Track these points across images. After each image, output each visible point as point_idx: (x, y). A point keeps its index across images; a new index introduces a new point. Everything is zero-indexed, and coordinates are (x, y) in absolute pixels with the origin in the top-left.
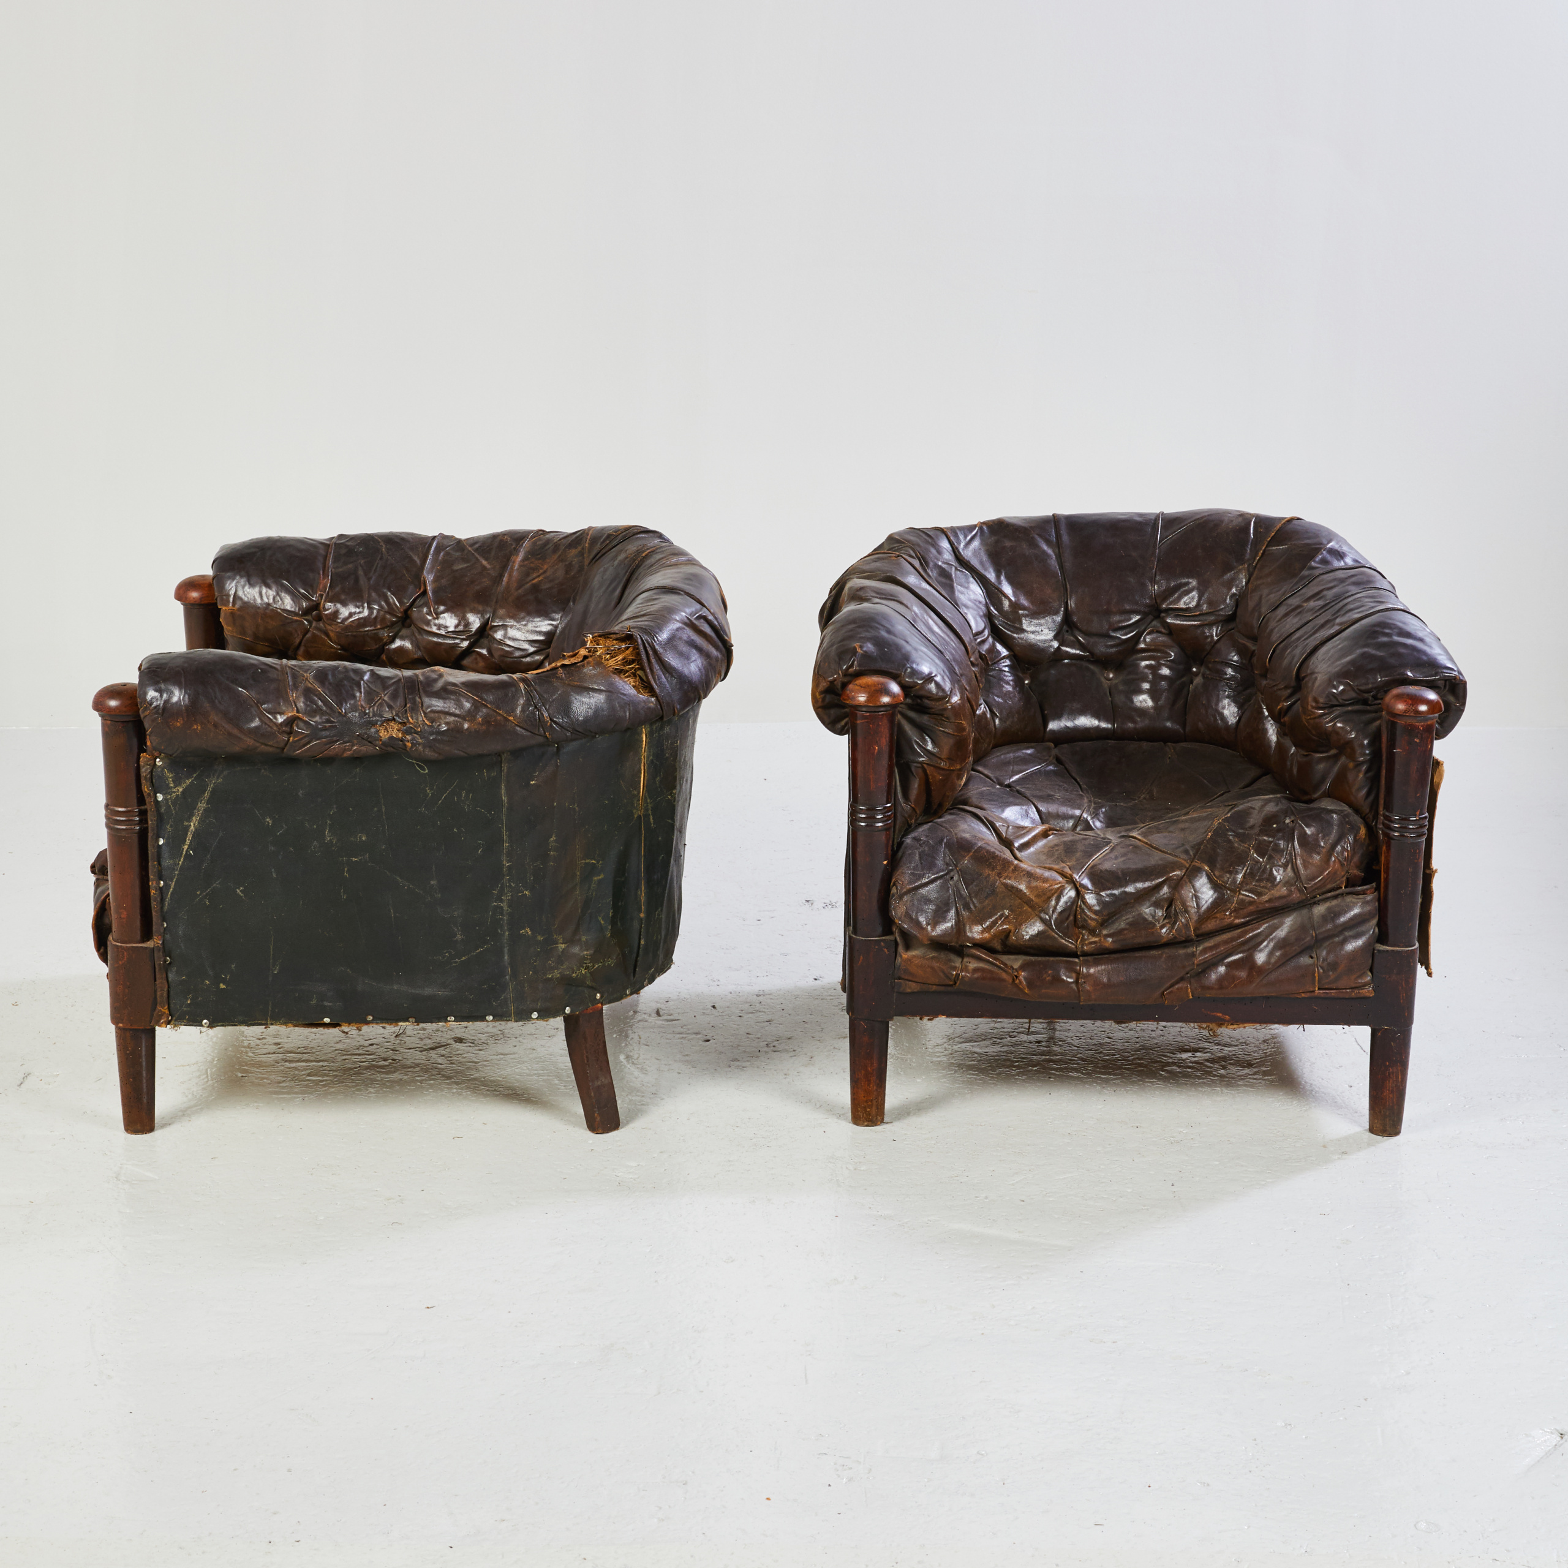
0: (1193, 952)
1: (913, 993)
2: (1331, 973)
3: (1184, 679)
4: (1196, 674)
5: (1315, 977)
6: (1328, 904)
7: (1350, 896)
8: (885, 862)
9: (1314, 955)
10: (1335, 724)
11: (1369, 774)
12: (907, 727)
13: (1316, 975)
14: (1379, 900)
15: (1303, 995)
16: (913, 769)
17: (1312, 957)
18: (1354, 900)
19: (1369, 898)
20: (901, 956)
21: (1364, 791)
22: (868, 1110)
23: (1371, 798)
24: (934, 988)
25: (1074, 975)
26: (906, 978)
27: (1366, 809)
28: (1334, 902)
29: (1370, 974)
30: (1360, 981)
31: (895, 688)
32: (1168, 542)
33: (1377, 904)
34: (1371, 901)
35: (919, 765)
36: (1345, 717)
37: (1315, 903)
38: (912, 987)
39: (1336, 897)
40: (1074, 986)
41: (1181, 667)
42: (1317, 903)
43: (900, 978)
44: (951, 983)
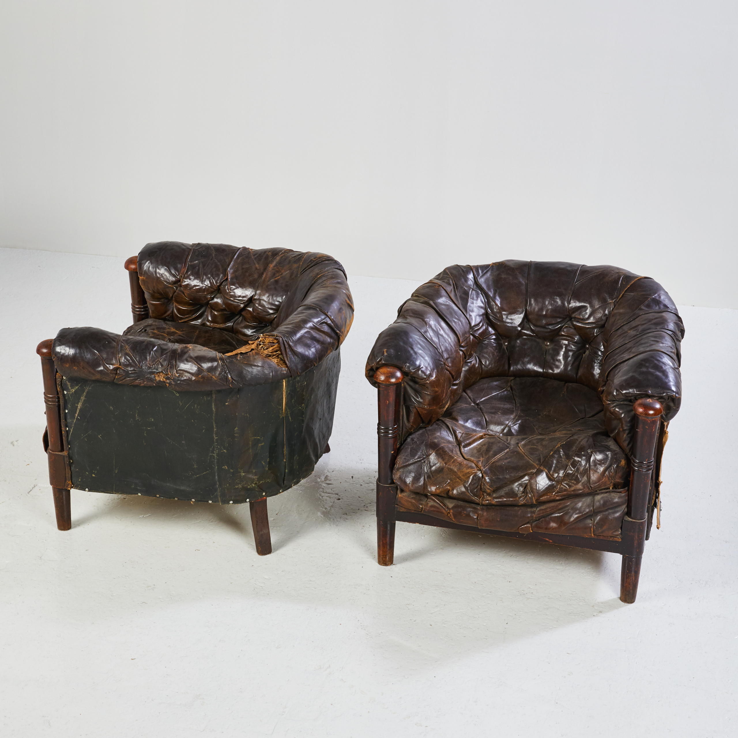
0: (534, 511)
1: (403, 512)
2: (600, 529)
3: (581, 351)
4: (588, 349)
5: (591, 530)
6: (603, 495)
7: (613, 493)
8: (392, 452)
9: (593, 520)
10: (615, 409)
11: (629, 435)
12: (409, 389)
13: (592, 529)
14: (628, 496)
15: (587, 537)
16: (411, 408)
17: (592, 520)
18: (615, 495)
19: (623, 495)
20: (398, 495)
21: (627, 442)
22: (384, 559)
23: (630, 446)
24: (413, 511)
25: (476, 515)
26: (400, 505)
27: (627, 449)
28: (606, 495)
29: (620, 530)
30: (614, 533)
31: (399, 374)
32: (580, 283)
33: (627, 498)
34: (623, 496)
35: (414, 407)
36: (620, 406)
37: (596, 494)
38: (402, 510)
39: (606, 492)
40: (476, 520)
41: (580, 345)
42: (598, 494)
43: (397, 505)
44: (420, 511)
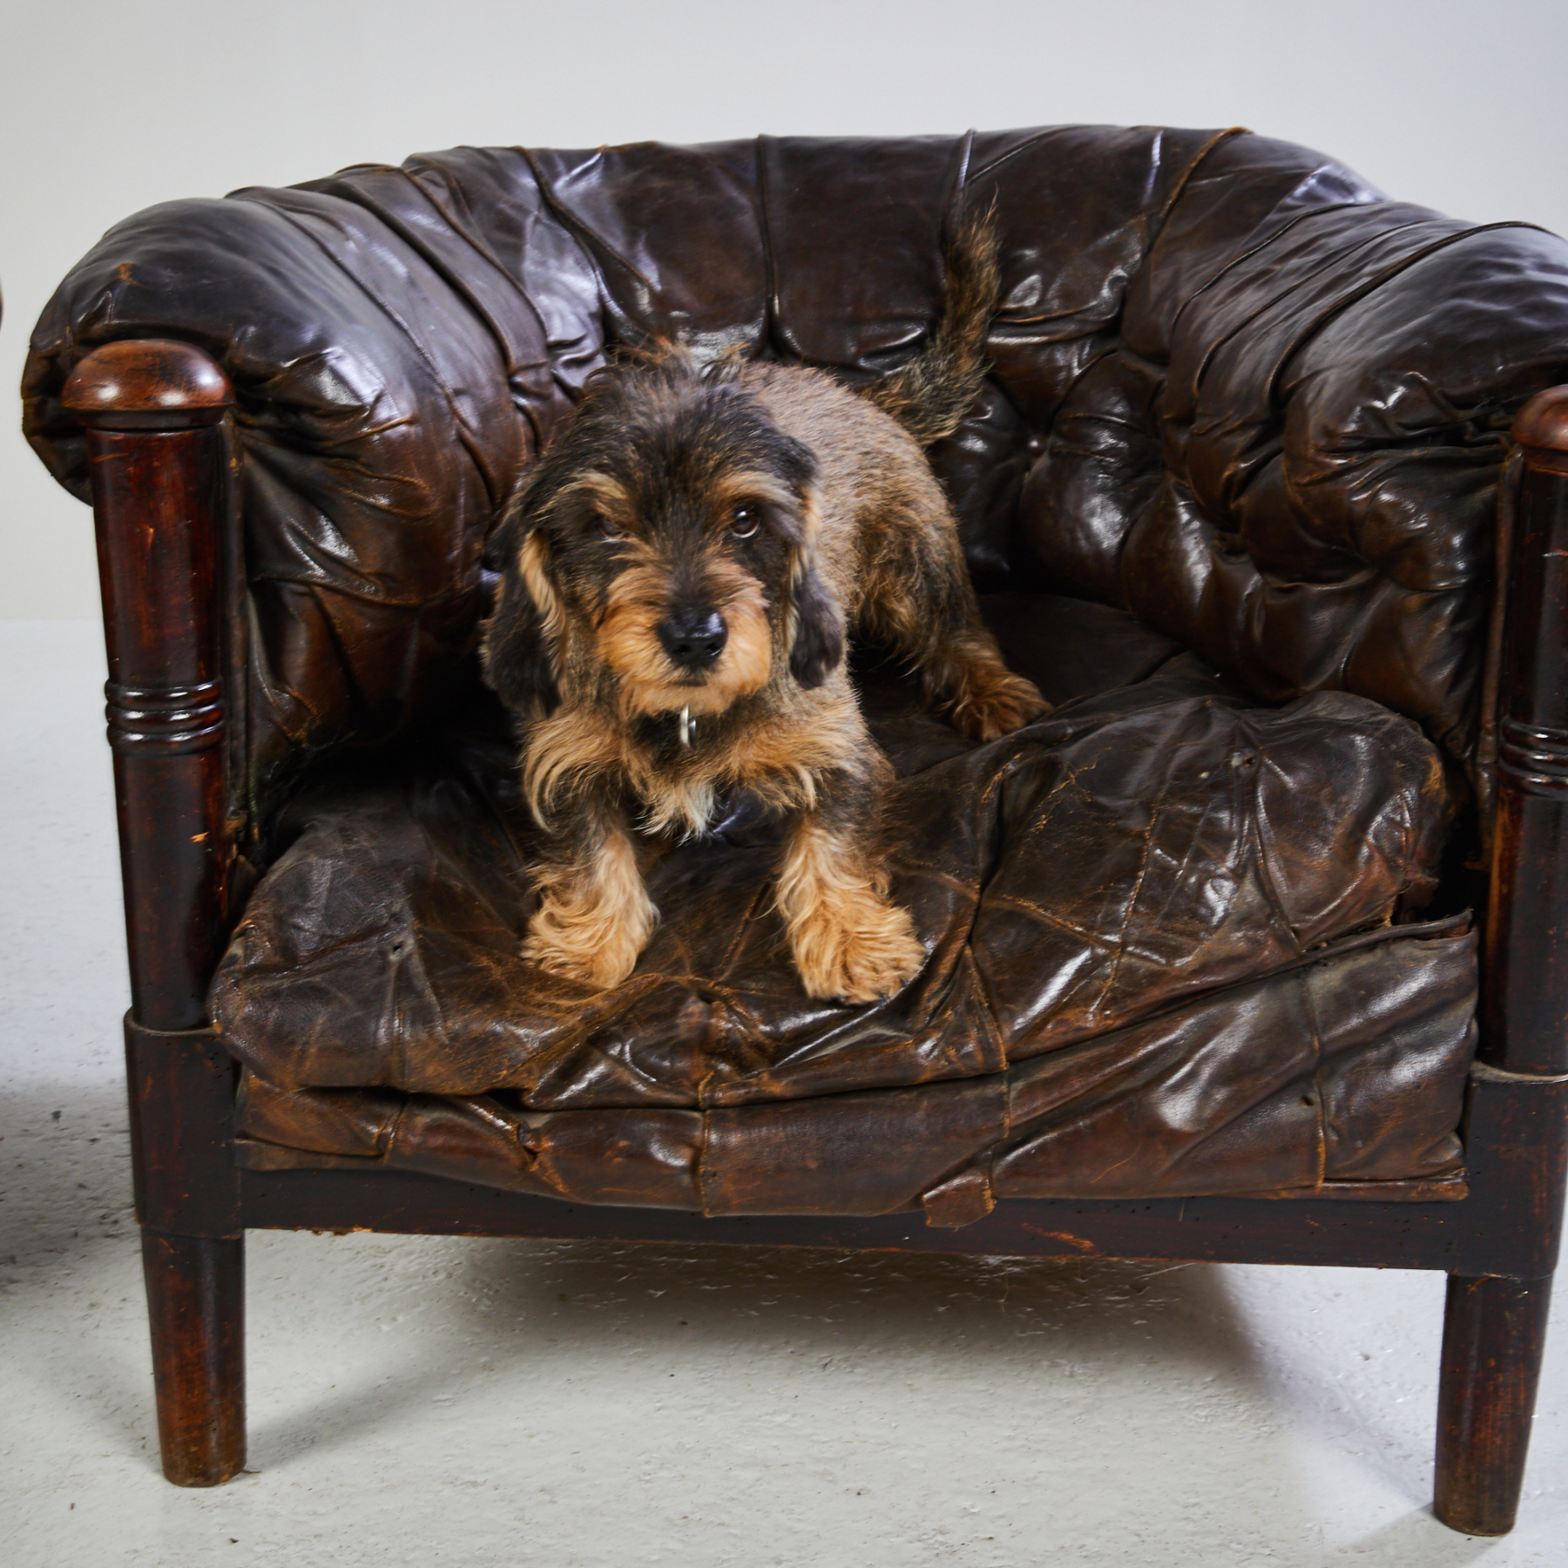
0: (1001, 1095)
1: (279, 1173)
2: (1359, 1144)
3: (1012, 461)
4: (1037, 453)
5: (1317, 1155)
6: (1348, 966)
7: (1405, 943)
8: (199, 838)
9: (1314, 1096)
10: (1375, 495)
11: (1461, 626)
12: (270, 489)
13: (1321, 1149)
14: (1481, 948)
15: (1284, 1194)
16: (288, 599)
17: (1308, 1102)
18: (1418, 953)
19: (1455, 946)
20: (247, 1080)
21: (1446, 671)
22: (193, 1449)
23: (1465, 686)
24: (333, 1163)
25: (687, 1152)
26: (260, 1135)
27: (1449, 716)
28: (1364, 960)
29: (1456, 1141)
30: (1433, 1160)
33: (1475, 960)
34: (1462, 953)
35: (302, 589)
36: (1401, 475)
37: (1316, 963)
38: (276, 1160)
39: (1370, 947)
40: (686, 1179)
41: (1007, 435)
42: (1322, 963)
43: (246, 1136)
44: (372, 1153)
